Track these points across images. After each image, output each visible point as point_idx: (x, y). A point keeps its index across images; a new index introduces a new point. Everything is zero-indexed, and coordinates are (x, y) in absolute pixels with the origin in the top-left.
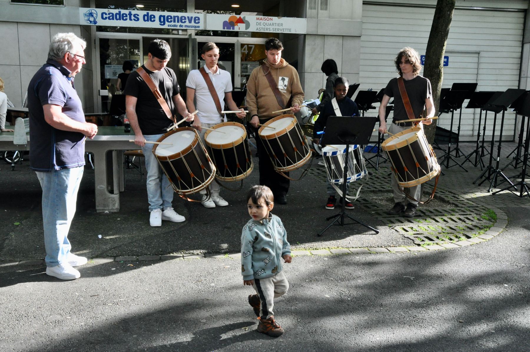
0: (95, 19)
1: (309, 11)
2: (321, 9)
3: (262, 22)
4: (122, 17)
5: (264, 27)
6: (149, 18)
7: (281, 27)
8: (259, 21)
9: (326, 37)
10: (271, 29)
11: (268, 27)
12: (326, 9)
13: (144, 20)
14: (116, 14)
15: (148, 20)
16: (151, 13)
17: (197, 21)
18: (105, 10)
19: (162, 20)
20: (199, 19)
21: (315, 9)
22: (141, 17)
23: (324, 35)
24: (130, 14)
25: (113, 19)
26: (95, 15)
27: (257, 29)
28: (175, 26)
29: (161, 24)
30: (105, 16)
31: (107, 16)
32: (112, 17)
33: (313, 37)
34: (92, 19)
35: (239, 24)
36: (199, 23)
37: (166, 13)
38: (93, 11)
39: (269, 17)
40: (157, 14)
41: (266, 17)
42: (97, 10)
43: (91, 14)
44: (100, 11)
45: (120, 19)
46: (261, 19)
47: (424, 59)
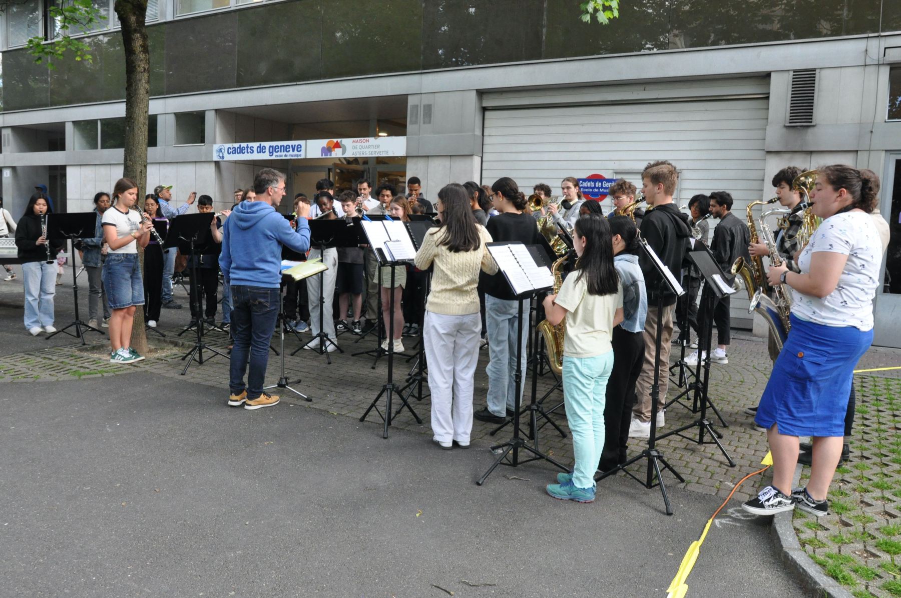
0: (223, 155)
1: (410, 128)
2: (424, 123)
3: (358, 144)
4: (241, 151)
5: (359, 150)
6: (261, 150)
7: (377, 150)
8: (355, 144)
9: (430, 158)
10: (367, 153)
11: (364, 150)
12: (430, 122)
13: (258, 152)
14: (238, 148)
15: (260, 152)
16: (263, 144)
17: (299, 149)
18: (230, 145)
19: (271, 151)
20: (301, 146)
21: (416, 123)
22: (255, 149)
23: (428, 156)
24: (247, 147)
25: (235, 153)
26: (223, 151)
27: (353, 154)
28: (281, 156)
29: (270, 155)
30: (230, 151)
31: (231, 150)
32: (235, 151)
33: (415, 160)
34: (221, 155)
35: (336, 149)
36: (301, 150)
37: (274, 144)
38: (222, 147)
39: (366, 138)
40: (267, 144)
41: (363, 139)
42: (225, 145)
43: (221, 150)
44: (227, 146)
45: (240, 153)
46: (357, 142)
47: (581, 184)
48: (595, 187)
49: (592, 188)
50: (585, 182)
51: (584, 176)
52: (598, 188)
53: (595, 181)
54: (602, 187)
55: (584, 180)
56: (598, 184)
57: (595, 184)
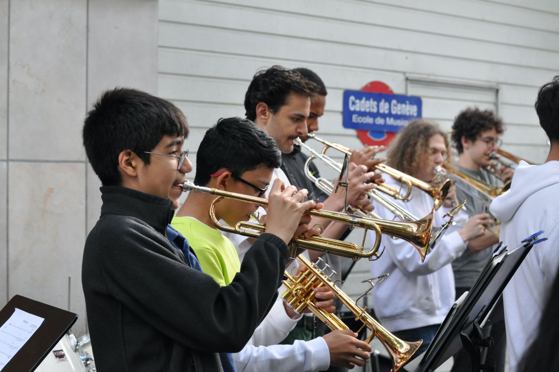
47: (354, 103)
48: (377, 115)
49: (374, 115)
50: (360, 99)
51: (357, 85)
52: (384, 116)
53: (378, 99)
54: (390, 115)
55: (359, 95)
56: (384, 107)
57: (378, 106)
